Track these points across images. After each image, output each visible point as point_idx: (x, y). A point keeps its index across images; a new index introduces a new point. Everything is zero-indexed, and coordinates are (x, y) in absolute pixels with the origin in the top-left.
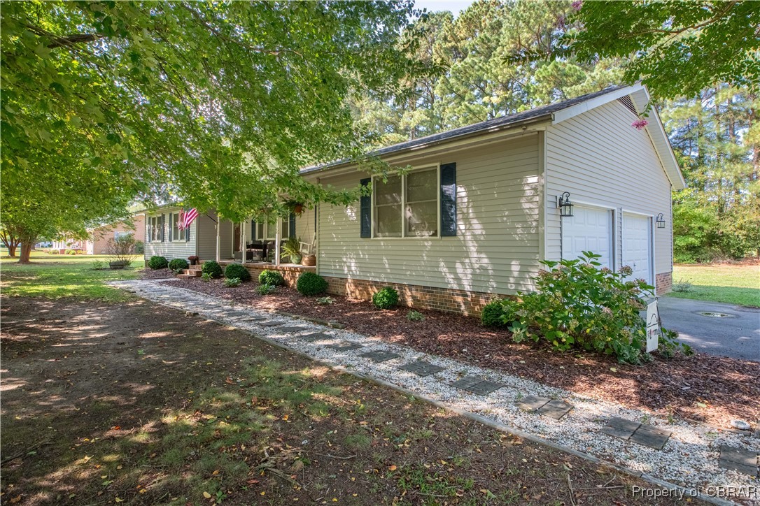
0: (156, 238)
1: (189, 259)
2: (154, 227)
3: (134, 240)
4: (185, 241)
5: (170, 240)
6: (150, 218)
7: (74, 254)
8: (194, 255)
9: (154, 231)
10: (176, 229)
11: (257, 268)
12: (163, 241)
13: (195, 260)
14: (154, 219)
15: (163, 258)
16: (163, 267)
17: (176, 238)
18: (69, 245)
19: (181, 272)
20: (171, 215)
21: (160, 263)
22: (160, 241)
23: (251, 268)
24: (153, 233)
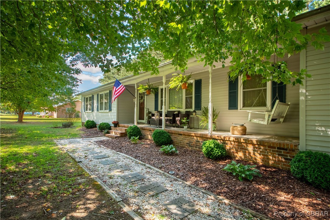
0: (88, 110)
1: (113, 123)
2: (87, 103)
3: (76, 111)
4: (108, 111)
5: (98, 110)
6: (84, 98)
7: (48, 117)
8: (116, 120)
9: (87, 105)
10: (101, 103)
11: (181, 135)
12: (93, 111)
13: (116, 124)
14: (87, 98)
15: (93, 122)
16: (94, 127)
17: (101, 109)
18: (47, 113)
19: (108, 133)
20: (98, 95)
21: (91, 125)
22: (91, 111)
23: (172, 133)
24: (86, 107)
